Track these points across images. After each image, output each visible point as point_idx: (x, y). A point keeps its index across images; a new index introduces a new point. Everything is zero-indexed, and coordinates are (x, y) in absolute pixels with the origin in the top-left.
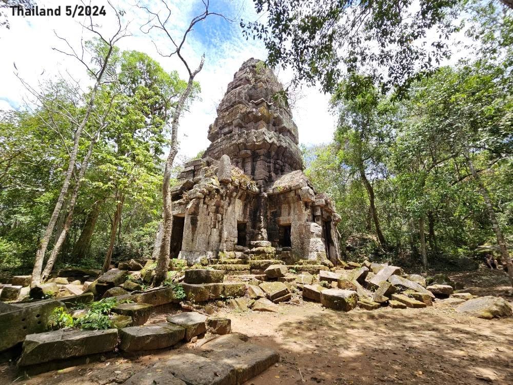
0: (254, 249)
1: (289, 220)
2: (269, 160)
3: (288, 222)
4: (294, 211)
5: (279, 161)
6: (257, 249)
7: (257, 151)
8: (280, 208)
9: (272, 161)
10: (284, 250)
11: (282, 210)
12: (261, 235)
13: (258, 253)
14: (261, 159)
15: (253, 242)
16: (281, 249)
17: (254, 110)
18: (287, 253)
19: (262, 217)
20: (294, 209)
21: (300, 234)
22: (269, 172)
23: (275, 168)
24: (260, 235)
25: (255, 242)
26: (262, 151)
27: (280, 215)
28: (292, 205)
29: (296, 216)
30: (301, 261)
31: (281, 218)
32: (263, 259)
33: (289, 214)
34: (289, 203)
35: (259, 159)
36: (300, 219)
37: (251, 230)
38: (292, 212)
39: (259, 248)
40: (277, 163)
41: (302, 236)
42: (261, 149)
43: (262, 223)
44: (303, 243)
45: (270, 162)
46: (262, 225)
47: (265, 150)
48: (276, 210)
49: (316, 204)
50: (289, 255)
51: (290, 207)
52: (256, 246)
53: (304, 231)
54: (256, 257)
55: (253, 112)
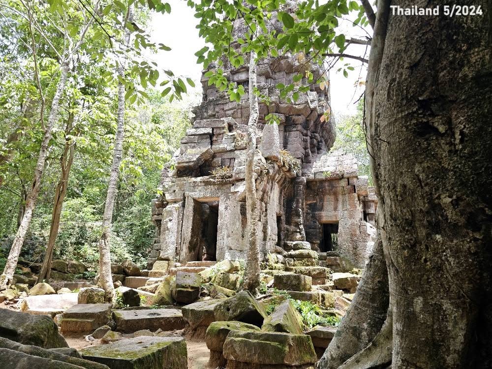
0: (292, 252)
1: (336, 216)
2: (305, 132)
3: (334, 220)
4: (343, 204)
5: (317, 135)
6: (297, 252)
7: (294, 117)
8: (322, 200)
9: (309, 133)
10: (329, 255)
11: (325, 203)
12: (301, 234)
13: (301, 257)
14: (299, 129)
15: (290, 243)
16: (325, 254)
17: (289, 55)
18: (336, 260)
19: (300, 210)
20: (343, 202)
21: (353, 235)
22: (305, 148)
23: (312, 143)
24: (298, 234)
25: (294, 243)
26: (301, 119)
27: (321, 209)
28: (340, 197)
29: (346, 212)
30: (355, 270)
31: (323, 213)
32: (307, 265)
33: (336, 209)
34: (335, 194)
35: (295, 129)
36: (351, 216)
37: (286, 226)
38: (340, 206)
39: (300, 250)
40: (315, 137)
41: (355, 238)
42: (299, 115)
43: (301, 218)
44: (355, 248)
45: (306, 135)
46: (301, 220)
47: (304, 118)
48: (315, 202)
49: (370, 199)
50: (338, 261)
51: (337, 200)
52: (296, 248)
53: (358, 232)
54: (296, 262)
55: (287, 57)
